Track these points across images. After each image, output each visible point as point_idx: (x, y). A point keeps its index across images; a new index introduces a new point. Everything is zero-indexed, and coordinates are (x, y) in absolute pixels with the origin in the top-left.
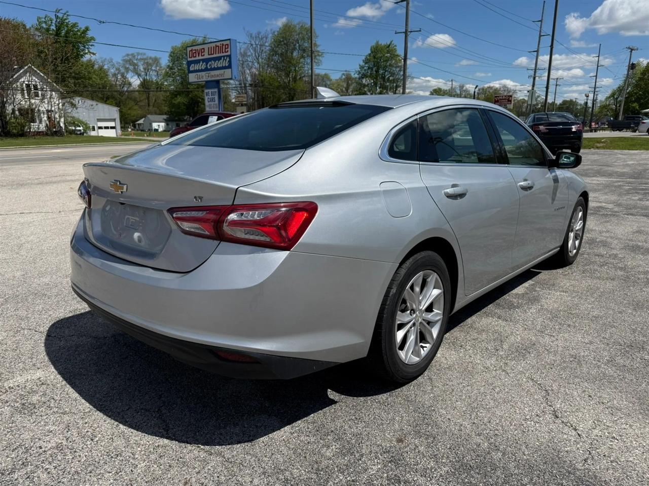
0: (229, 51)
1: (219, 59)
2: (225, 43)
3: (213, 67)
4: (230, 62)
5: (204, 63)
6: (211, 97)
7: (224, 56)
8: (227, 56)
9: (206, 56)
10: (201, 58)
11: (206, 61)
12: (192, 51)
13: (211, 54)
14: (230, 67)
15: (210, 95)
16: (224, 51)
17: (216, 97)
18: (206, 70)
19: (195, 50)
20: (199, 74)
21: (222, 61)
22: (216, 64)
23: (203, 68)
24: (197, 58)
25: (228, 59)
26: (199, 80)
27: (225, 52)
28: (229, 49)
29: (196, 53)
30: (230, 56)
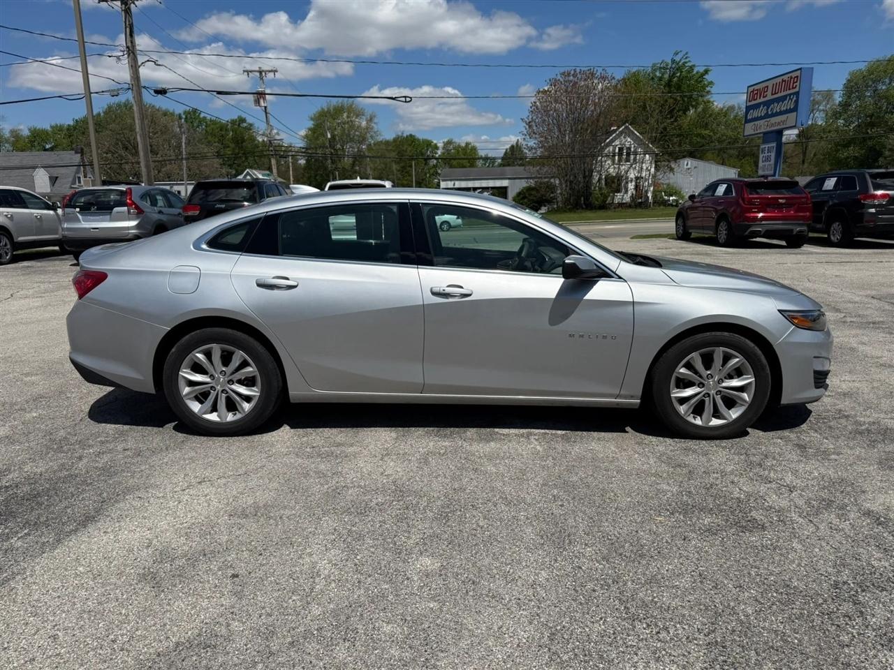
0: (798, 87)
1: (783, 99)
2: (794, 75)
3: (774, 111)
4: (797, 102)
5: (765, 107)
6: (766, 154)
7: (790, 95)
8: (793, 94)
9: (770, 97)
10: (762, 100)
11: (767, 104)
12: (753, 91)
13: (775, 93)
14: (795, 109)
15: (766, 152)
16: (791, 87)
17: (773, 155)
18: (767, 116)
19: (757, 90)
20: (756, 123)
21: (786, 102)
22: (778, 107)
23: (763, 115)
24: (759, 101)
25: (795, 98)
26: (756, 132)
27: (793, 88)
28: (798, 84)
29: (757, 94)
30: (797, 94)
